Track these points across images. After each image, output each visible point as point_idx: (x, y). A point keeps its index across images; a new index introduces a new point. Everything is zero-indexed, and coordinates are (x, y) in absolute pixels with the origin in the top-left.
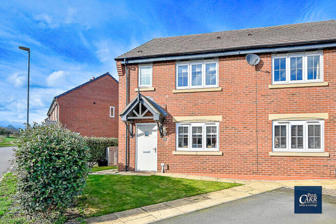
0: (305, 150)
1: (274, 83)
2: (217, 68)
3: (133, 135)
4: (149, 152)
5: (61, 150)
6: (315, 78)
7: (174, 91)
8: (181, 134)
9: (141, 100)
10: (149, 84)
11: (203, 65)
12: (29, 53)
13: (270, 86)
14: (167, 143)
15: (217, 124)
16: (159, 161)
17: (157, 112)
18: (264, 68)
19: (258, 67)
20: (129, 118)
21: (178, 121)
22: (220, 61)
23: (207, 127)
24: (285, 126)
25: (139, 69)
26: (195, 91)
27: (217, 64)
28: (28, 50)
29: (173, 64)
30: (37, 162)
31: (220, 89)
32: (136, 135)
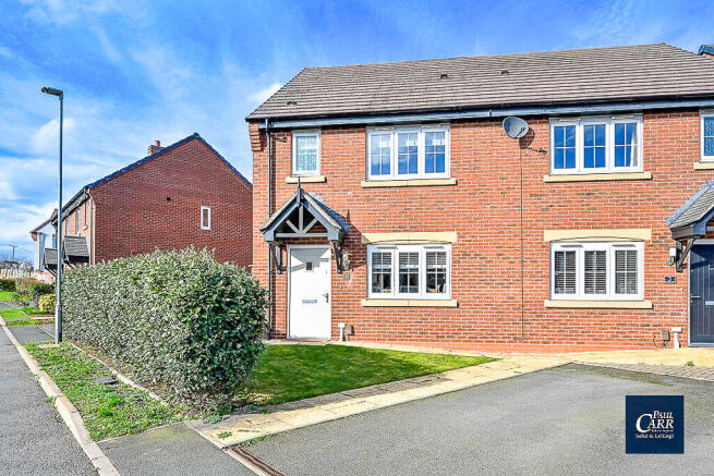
0: (610, 297)
1: (555, 171)
2: (447, 141)
3: (282, 269)
4: (316, 301)
5: (232, 295)
6: (628, 165)
7: (364, 184)
8: (378, 267)
9: (303, 201)
10: (315, 168)
11: (419, 135)
12: (61, 99)
13: (546, 178)
14: (349, 284)
15: (448, 249)
16: (335, 319)
17: (335, 224)
18: (536, 144)
19: (524, 142)
20: (278, 235)
21: (371, 241)
22: (452, 127)
23: (428, 254)
24: (573, 253)
25: (294, 140)
26: (405, 183)
27: (446, 133)
28: (59, 93)
29: (361, 132)
30: (202, 312)
31: (453, 181)
32: (288, 269)
